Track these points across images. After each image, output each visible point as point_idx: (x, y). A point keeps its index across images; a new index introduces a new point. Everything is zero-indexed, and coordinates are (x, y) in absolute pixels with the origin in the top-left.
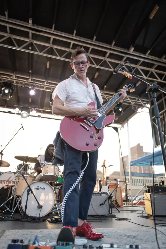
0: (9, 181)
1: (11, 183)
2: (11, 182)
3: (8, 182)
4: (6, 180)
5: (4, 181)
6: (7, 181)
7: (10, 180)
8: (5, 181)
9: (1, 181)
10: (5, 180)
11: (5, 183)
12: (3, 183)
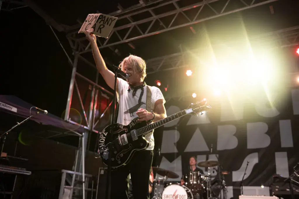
1: (178, 198)
2: (178, 196)
3: (174, 197)
4: (173, 194)
5: (170, 196)
6: (174, 195)
7: (176, 194)
8: (171, 195)
9: (167, 195)
10: (171, 194)
11: (171, 198)
12: (169, 198)
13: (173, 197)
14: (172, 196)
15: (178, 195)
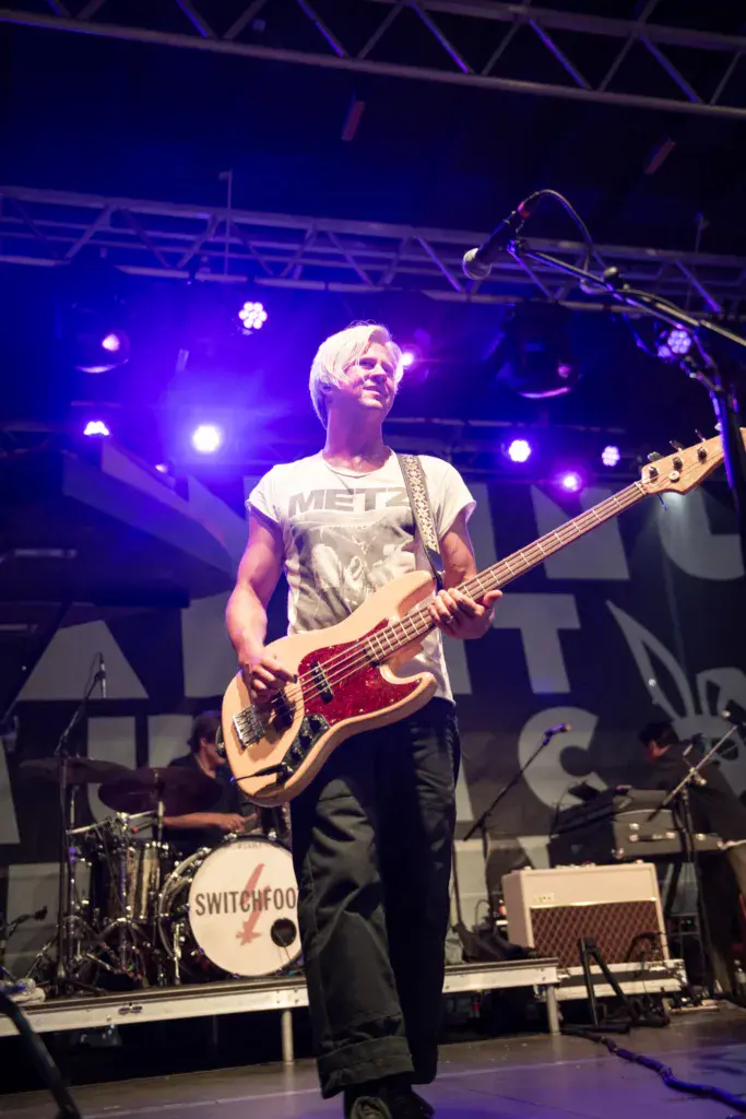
0: (253, 893)
1: (271, 904)
2: (270, 895)
3: (250, 901)
4: (241, 888)
5: (230, 897)
6: (246, 894)
7: (260, 886)
8: (233, 894)
9: (214, 895)
10: (234, 890)
11: (234, 910)
12: (226, 911)
13: (242, 903)
14: (238, 897)
15: (267, 890)
